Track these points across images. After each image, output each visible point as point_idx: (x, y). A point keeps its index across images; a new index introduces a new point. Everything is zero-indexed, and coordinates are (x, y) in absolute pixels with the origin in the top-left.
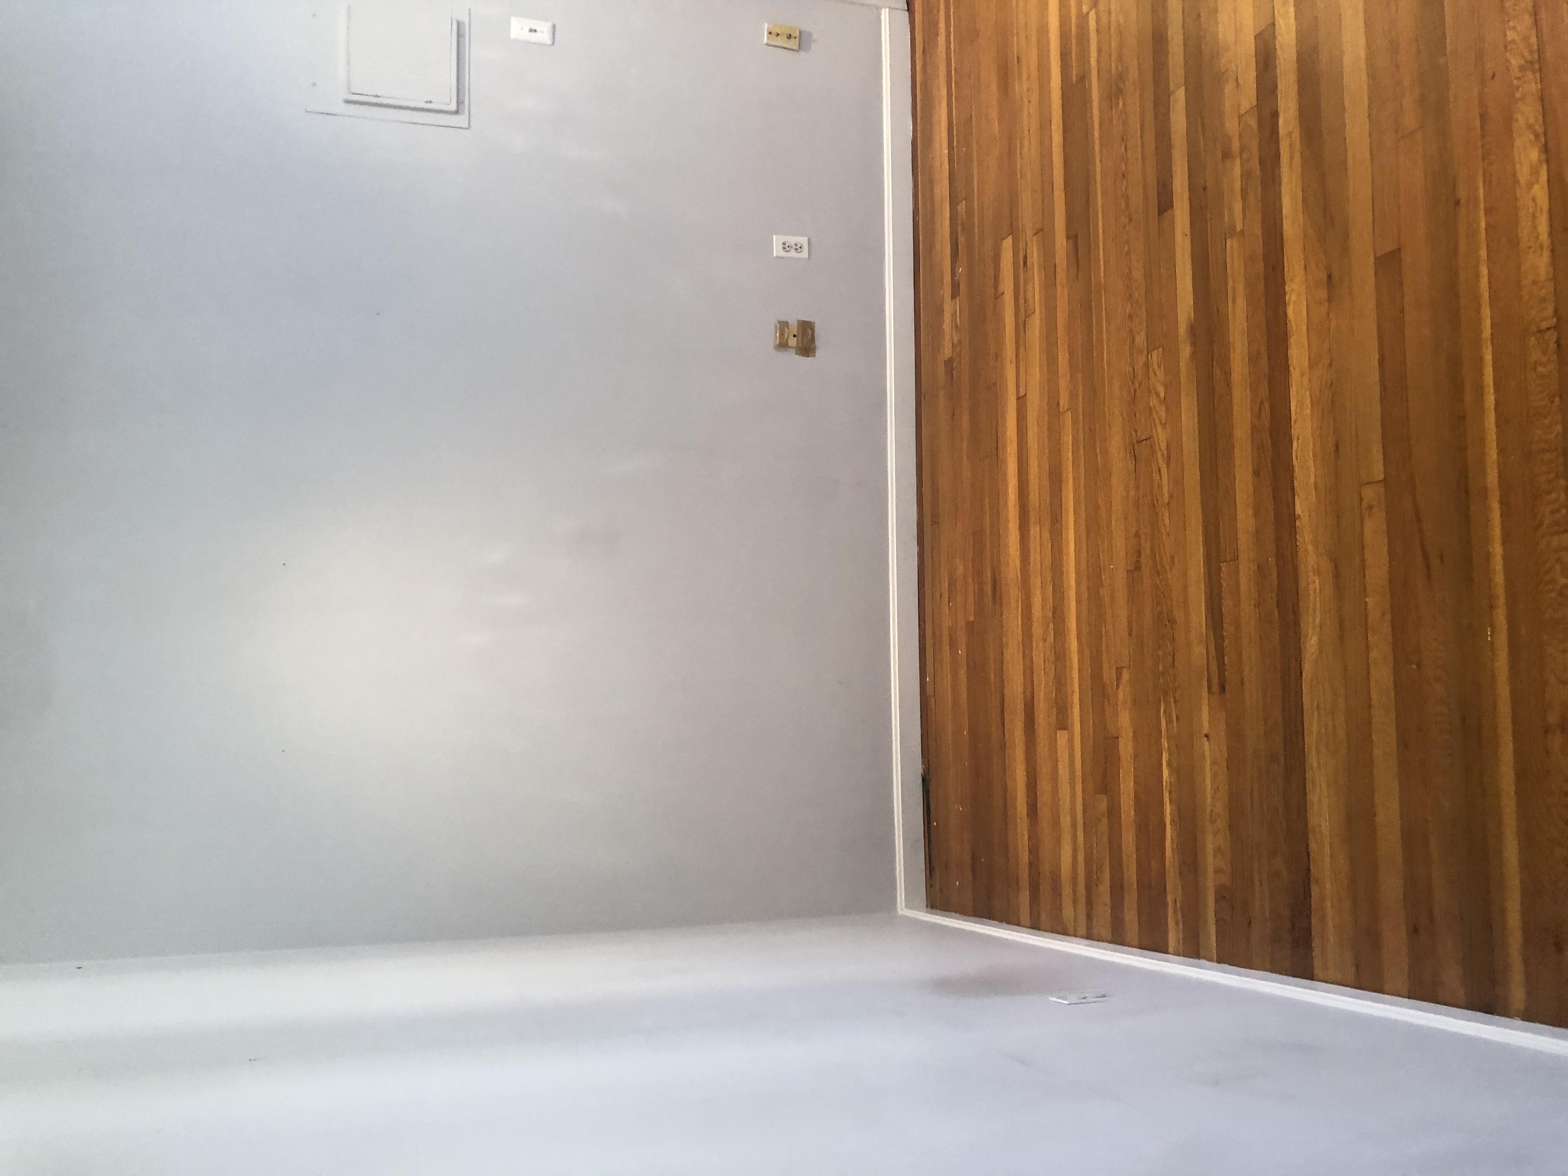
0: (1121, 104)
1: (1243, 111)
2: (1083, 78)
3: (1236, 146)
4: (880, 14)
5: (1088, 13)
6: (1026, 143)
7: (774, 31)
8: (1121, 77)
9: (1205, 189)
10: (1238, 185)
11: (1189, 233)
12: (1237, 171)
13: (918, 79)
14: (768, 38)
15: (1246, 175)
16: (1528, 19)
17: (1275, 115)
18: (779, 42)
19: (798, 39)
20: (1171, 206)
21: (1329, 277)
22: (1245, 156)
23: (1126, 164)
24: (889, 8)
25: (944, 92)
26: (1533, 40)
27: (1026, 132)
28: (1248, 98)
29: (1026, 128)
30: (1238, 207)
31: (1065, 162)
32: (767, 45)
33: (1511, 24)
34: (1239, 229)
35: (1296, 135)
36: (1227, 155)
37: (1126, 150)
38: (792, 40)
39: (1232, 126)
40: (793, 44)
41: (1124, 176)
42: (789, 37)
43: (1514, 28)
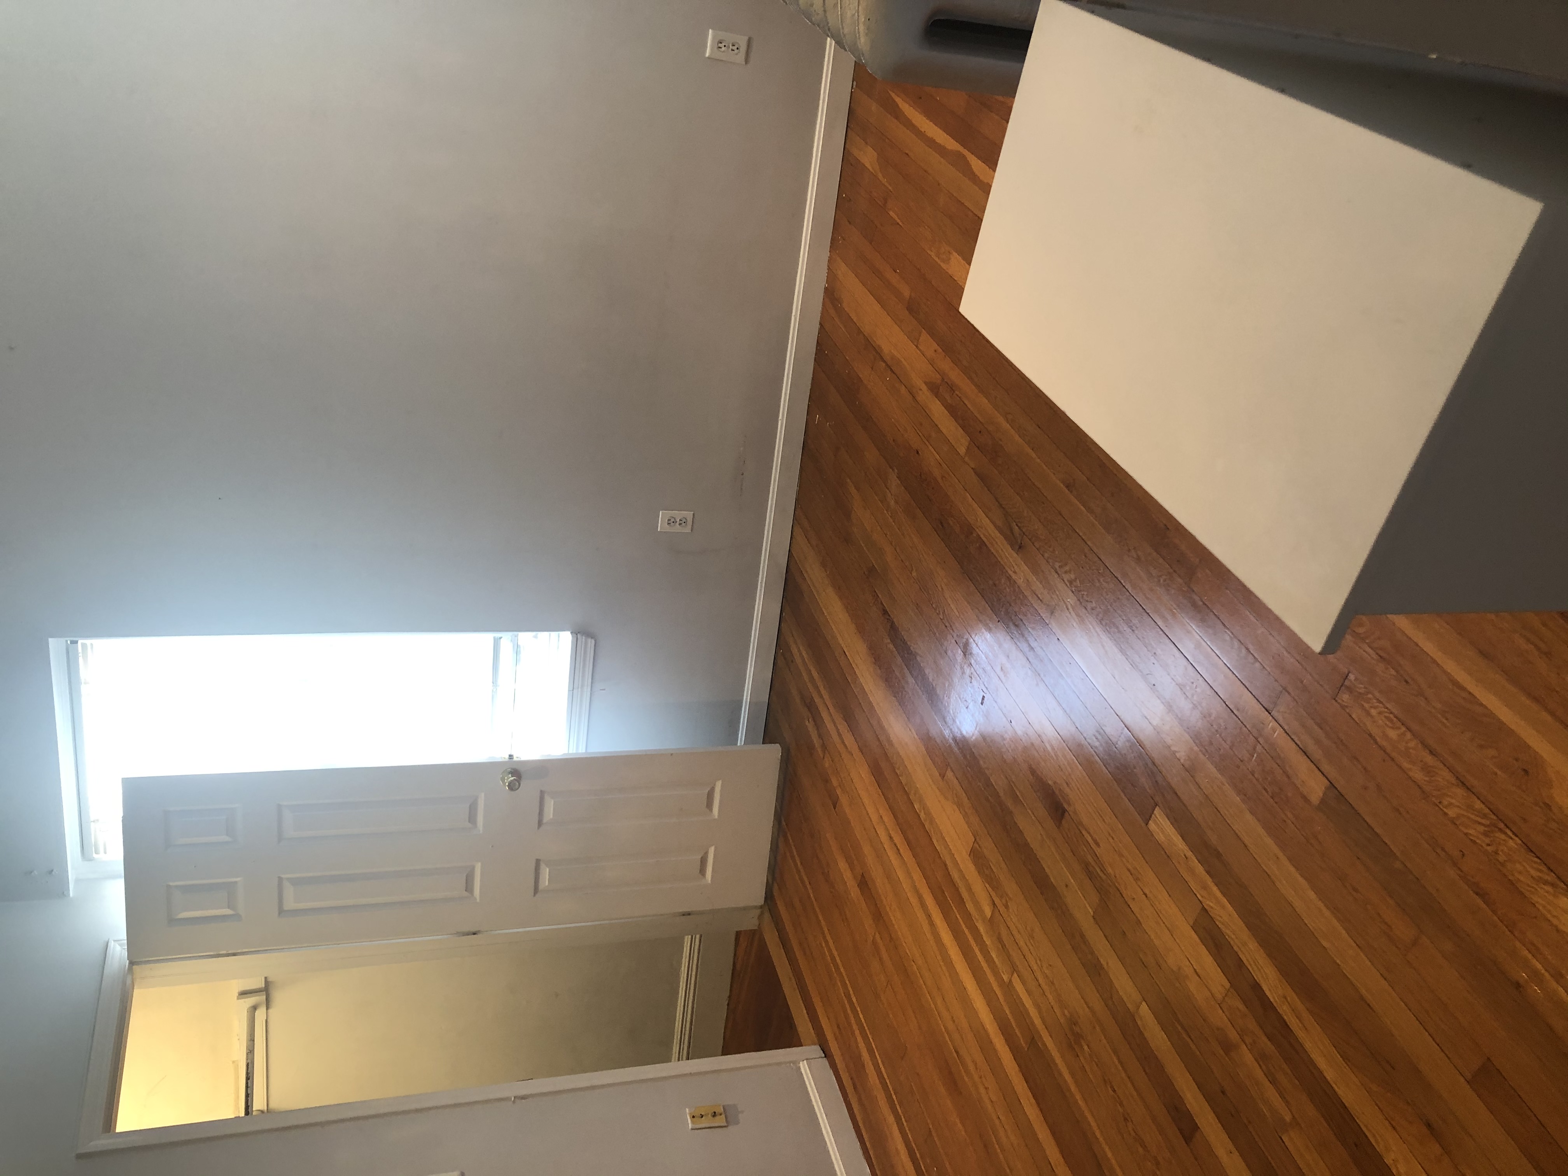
0: (1086, 1047)
1: (1219, 997)
2: (1033, 1040)
3: (1233, 1035)
4: (799, 1068)
5: (1010, 981)
6: (1002, 1133)
7: (697, 1114)
8: (1073, 1022)
9: (1223, 1092)
10: (1259, 1074)
11: (1233, 1149)
12: (1248, 1058)
13: (859, 1118)
14: (693, 1122)
15: (1262, 1058)
16: (1460, 792)
17: (1256, 987)
18: (704, 1123)
19: (723, 1116)
20: (1196, 1128)
21: (1429, 1125)
22: (1248, 1040)
23: (1121, 1104)
24: (807, 1059)
25: (891, 1119)
26: (1478, 805)
27: (997, 1122)
28: (1218, 981)
29: (995, 1117)
30: (1271, 1093)
31: (1053, 1133)
32: (692, 1129)
33: (1445, 803)
34: (1288, 1118)
35: (1292, 996)
36: (1228, 1047)
37: (1114, 1091)
38: (718, 1118)
39: (1219, 1018)
40: (720, 1121)
41: (1125, 1119)
42: (714, 1115)
43: (1451, 804)
